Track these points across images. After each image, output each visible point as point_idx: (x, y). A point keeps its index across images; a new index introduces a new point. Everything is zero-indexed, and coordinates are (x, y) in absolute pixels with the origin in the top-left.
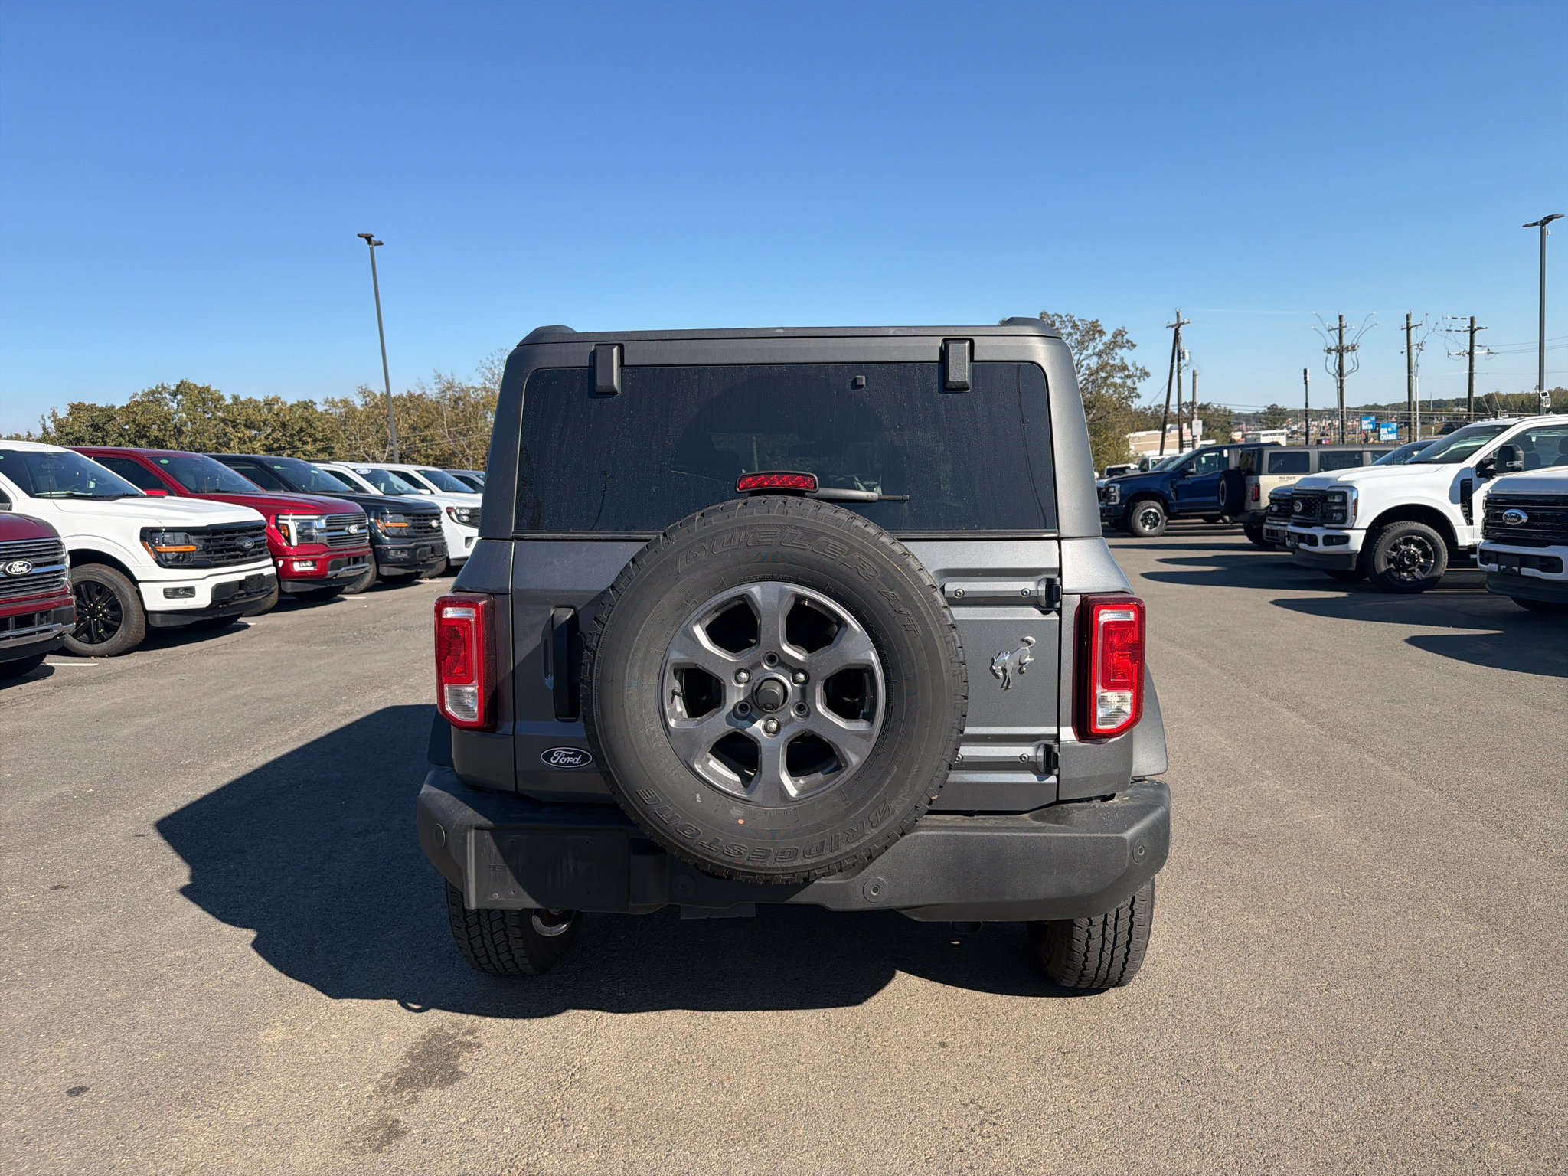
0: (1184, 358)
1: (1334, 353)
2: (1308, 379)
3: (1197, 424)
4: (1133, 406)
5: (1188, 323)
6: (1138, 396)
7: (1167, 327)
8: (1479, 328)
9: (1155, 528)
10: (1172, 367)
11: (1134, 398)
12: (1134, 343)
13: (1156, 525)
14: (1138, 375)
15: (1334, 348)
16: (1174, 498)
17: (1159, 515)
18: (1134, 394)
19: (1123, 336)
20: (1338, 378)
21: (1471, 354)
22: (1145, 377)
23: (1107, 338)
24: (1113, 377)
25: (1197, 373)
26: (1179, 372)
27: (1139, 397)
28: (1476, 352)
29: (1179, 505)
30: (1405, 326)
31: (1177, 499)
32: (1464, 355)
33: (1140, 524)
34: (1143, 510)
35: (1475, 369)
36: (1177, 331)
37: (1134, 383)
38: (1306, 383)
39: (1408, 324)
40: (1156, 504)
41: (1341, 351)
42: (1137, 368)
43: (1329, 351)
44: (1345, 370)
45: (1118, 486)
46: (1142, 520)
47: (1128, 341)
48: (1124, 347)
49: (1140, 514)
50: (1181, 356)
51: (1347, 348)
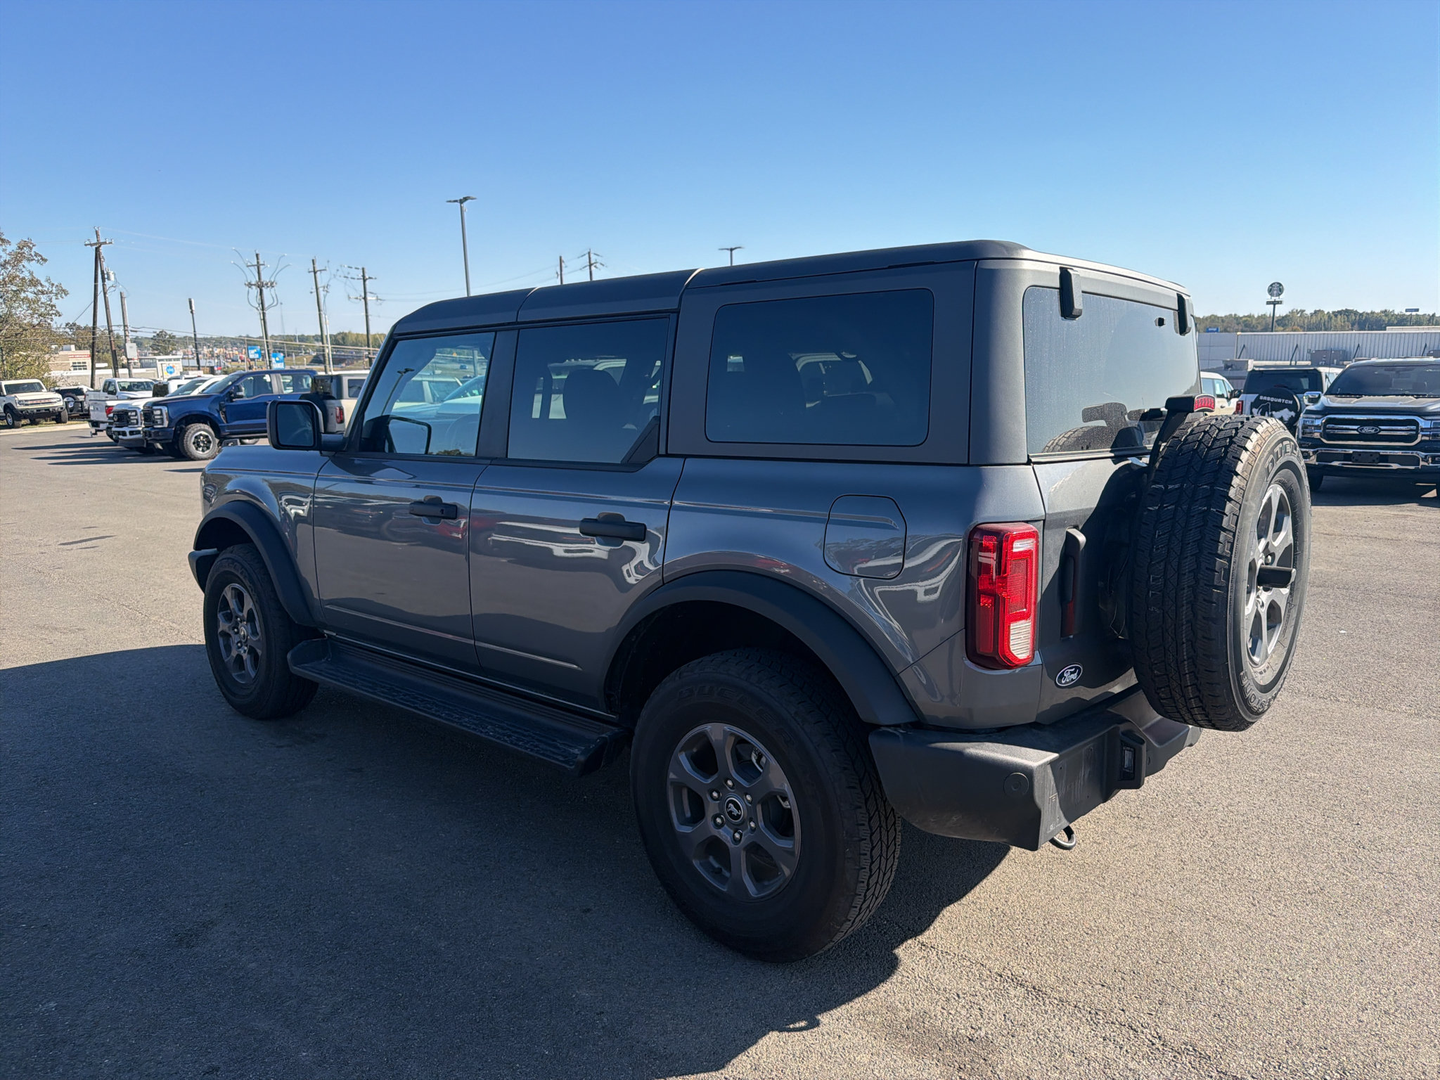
0: (109, 279)
1: (254, 287)
2: (193, 309)
3: (131, 347)
4: (54, 325)
5: (111, 243)
6: (58, 314)
7: (86, 245)
8: (370, 278)
9: (208, 451)
10: (96, 287)
11: (53, 316)
12: (44, 257)
13: (208, 448)
14: (54, 291)
15: (253, 283)
16: (224, 421)
17: (210, 437)
18: (54, 312)
19: (31, 249)
20: (261, 312)
21: (365, 298)
22: (63, 295)
23: (12, 247)
24: (25, 291)
25: (124, 295)
26: (105, 294)
27: (60, 316)
28: (369, 298)
29: (229, 427)
30: (312, 269)
31: (227, 422)
32: (360, 300)
33: (193, 447)
34: (195, 433)
35: (370, 313)
36: (97, 250)
37: (51, 300)
38: (192, 312)
39: (314, 268)
40: (207, 427)
41: (260, 286)
42: (53, 285)
43: (250, 285)
44: (266, 305)
45: (165, 409)
46: (194, 443)
47: (36, 255)
48: (32, 260)
49: (192, 436)
50: (106, 276)
51: (267, 284)
